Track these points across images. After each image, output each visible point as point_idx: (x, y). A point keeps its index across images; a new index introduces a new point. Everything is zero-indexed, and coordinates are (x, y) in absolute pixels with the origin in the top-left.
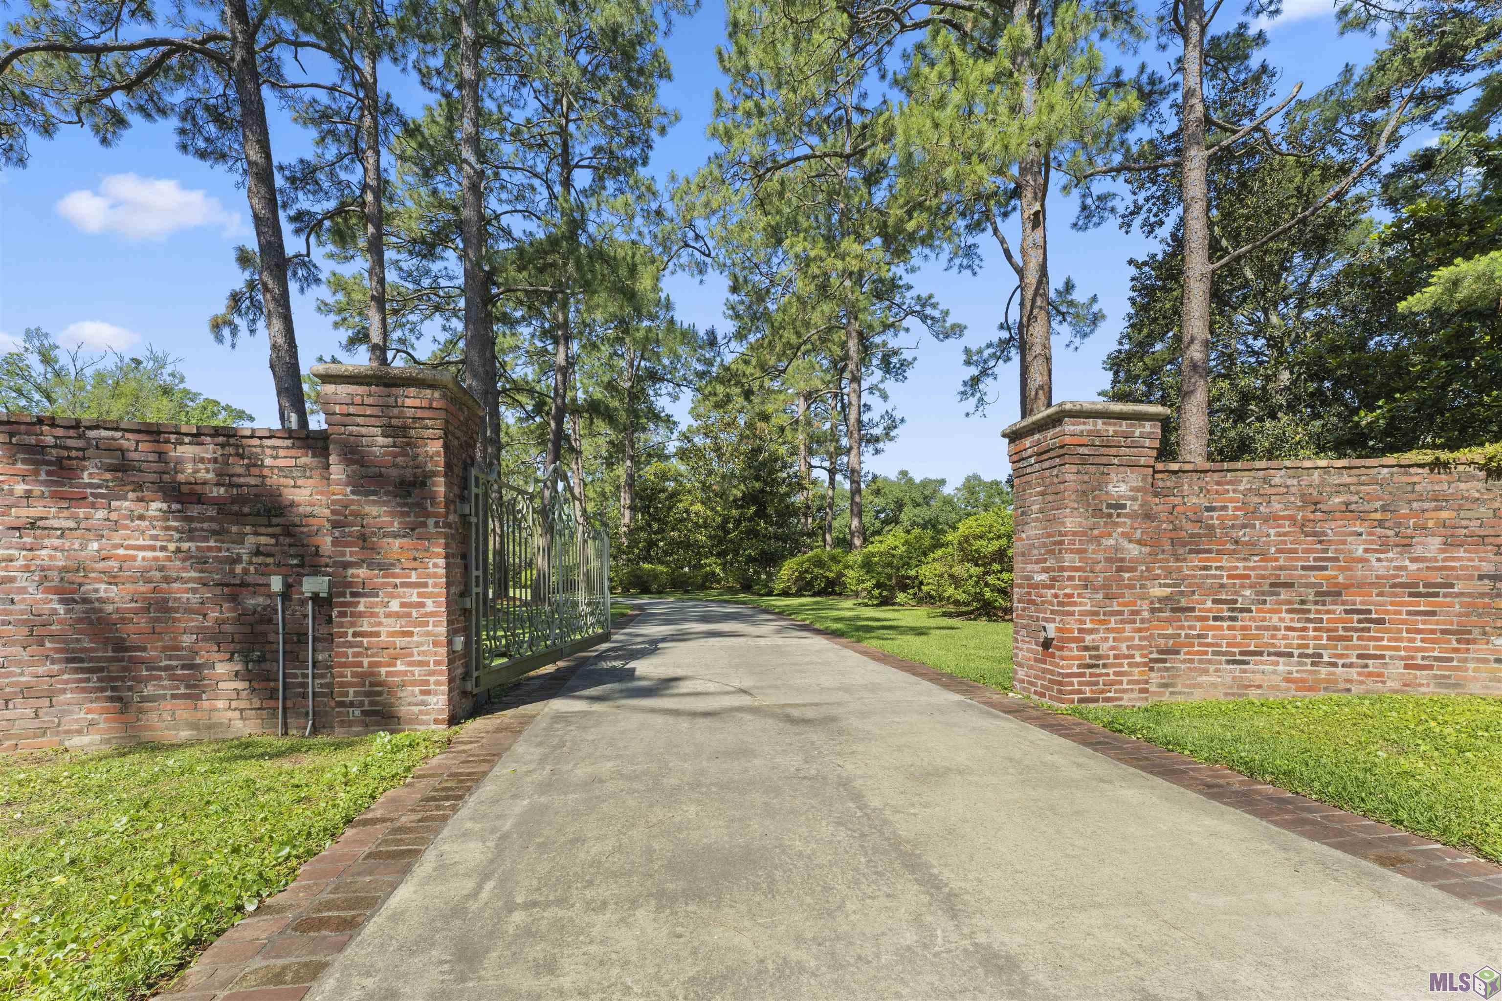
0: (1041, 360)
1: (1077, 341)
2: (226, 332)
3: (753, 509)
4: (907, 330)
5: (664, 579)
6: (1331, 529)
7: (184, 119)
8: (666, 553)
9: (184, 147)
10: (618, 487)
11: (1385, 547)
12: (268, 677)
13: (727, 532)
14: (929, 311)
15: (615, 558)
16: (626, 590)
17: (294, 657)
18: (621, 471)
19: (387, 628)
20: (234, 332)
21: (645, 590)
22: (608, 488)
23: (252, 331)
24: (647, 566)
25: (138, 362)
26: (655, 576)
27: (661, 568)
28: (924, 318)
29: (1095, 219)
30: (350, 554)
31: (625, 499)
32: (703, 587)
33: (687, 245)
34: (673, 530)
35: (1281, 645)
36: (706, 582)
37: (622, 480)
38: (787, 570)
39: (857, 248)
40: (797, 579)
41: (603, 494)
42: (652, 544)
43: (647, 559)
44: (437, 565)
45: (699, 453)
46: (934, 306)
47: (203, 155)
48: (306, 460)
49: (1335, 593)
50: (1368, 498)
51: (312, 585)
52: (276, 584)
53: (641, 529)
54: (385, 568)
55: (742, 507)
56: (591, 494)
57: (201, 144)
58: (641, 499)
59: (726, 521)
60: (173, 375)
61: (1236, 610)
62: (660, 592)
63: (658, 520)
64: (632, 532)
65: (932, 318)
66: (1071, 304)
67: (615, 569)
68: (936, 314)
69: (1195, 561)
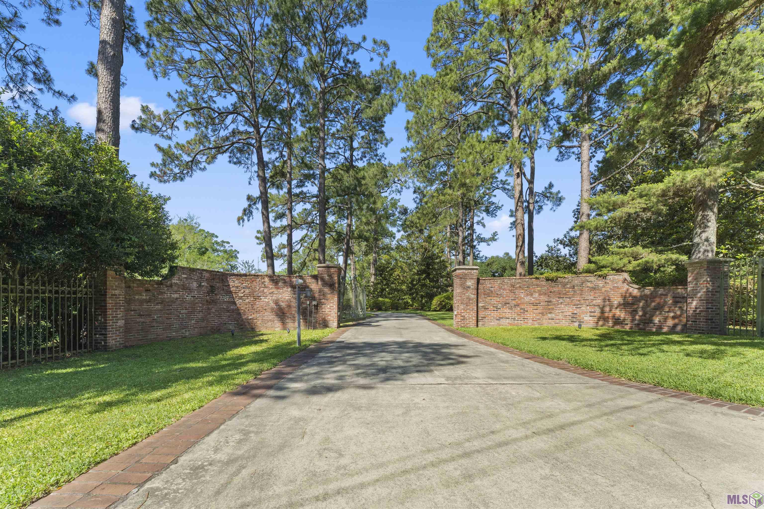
0: (520, 225)
1: (555, 208)
2: (241, 221)
3: (424, 275)
4: (495, 196)
5: (388, 305)
6: (517, 292)
7: (231, 153)
8: (389, 294)
9: (230, 162)
10: (369, 264)
11: (527, 295)
12: (306, 319)
13: (414, 285)
14: (506, 186)
15: (368, 296)
16: (372, 309)
17: (310, 316)
18: (371, 257)
19: (327, 310)
20: (243, 221)
21: (380, 309)
22: (365, 265)
23: (248, 220)
24: (380, 299)
25: (186, 220)
26: (384, 303)
27: (387, 300)
28: (504, 189)
29: (566, 157)
30: (322, 297)
31: (372, 271)
32: (405, 308)
33: (395, 183)
34: (392, 283)
35: (507, 316)
36: (406, 306)
37: (371, 261)
38: (435, 301)
39: (450, 192)
40: (439, 304)
41: (363, 268)
42: (383, 290)
43: (381, 296)
44: (336, 299)
45: (405, 249)
46: (508, 184)
47: (235, 163)
48: (313, 280)
49: (518, 305)
50: (524, 285)
51: (314, 303)
52: (308, 303)
53: (378, 284)
54: (327, 300)
55: (420, 275)
56: (358, 267)
57: (235, 160)
58: (379, 271)
59: (413, 281)
60: (196, 223)
61: (498, 309)
62: (386, 310)
63: (386, 280)
64: (375, 284)
65: (508, 189)
66: (551, 193)
67: (368, 300)
68: (509, 187)
69: (489, 298)
